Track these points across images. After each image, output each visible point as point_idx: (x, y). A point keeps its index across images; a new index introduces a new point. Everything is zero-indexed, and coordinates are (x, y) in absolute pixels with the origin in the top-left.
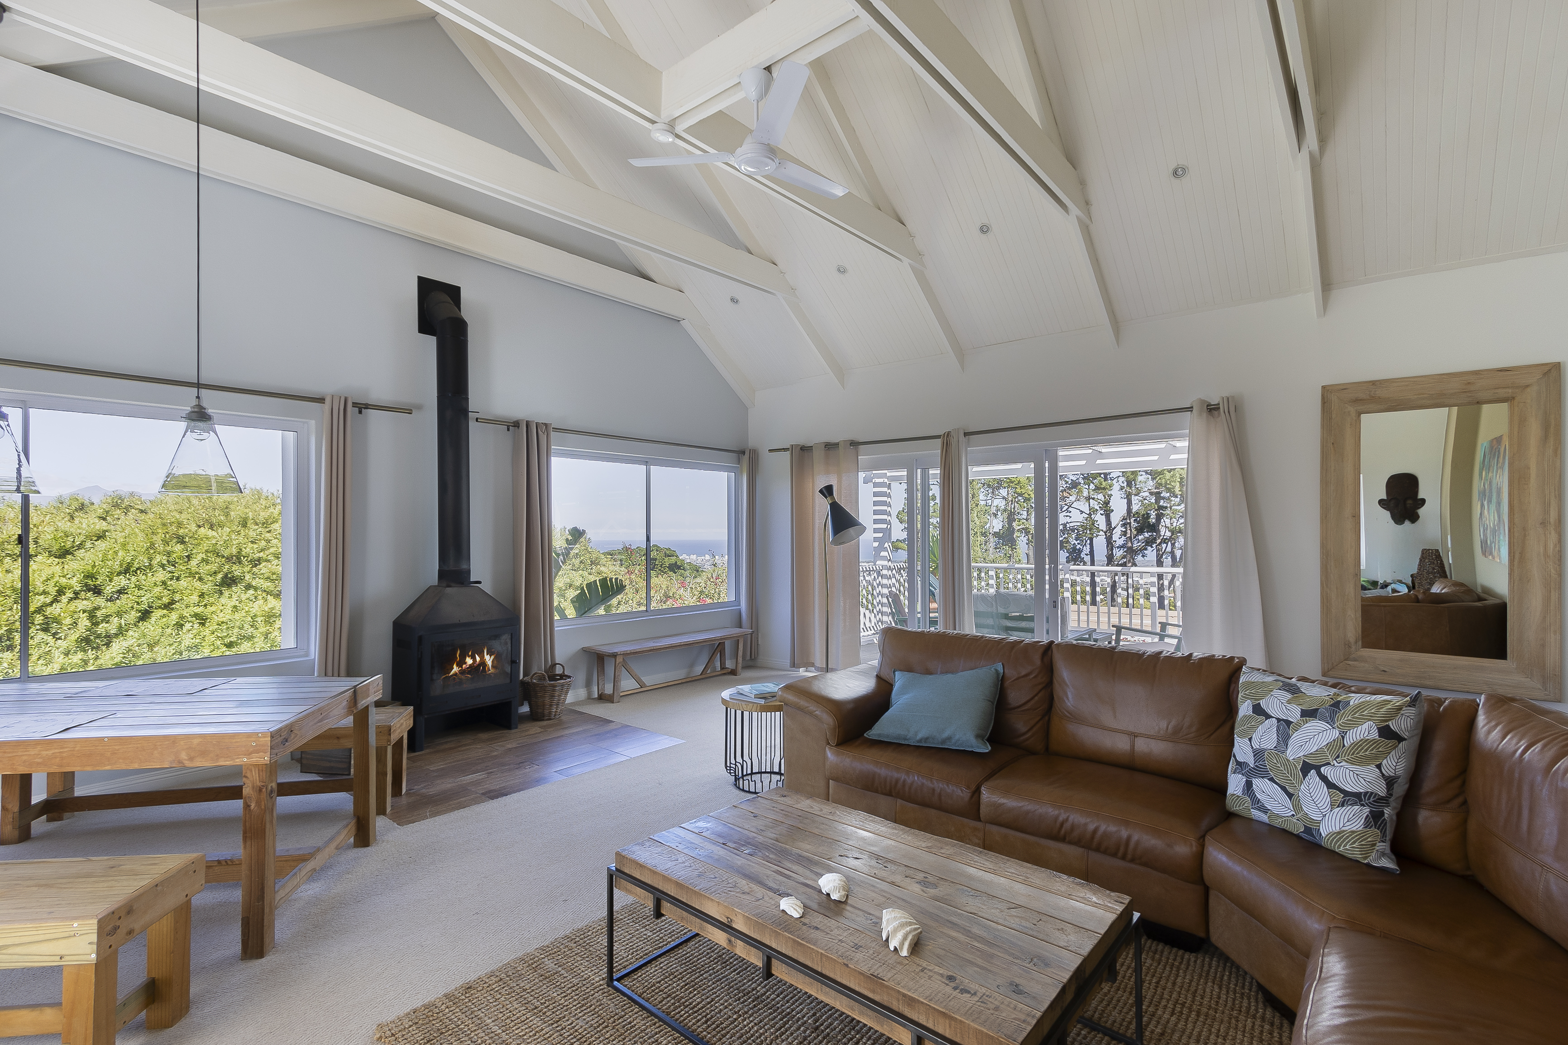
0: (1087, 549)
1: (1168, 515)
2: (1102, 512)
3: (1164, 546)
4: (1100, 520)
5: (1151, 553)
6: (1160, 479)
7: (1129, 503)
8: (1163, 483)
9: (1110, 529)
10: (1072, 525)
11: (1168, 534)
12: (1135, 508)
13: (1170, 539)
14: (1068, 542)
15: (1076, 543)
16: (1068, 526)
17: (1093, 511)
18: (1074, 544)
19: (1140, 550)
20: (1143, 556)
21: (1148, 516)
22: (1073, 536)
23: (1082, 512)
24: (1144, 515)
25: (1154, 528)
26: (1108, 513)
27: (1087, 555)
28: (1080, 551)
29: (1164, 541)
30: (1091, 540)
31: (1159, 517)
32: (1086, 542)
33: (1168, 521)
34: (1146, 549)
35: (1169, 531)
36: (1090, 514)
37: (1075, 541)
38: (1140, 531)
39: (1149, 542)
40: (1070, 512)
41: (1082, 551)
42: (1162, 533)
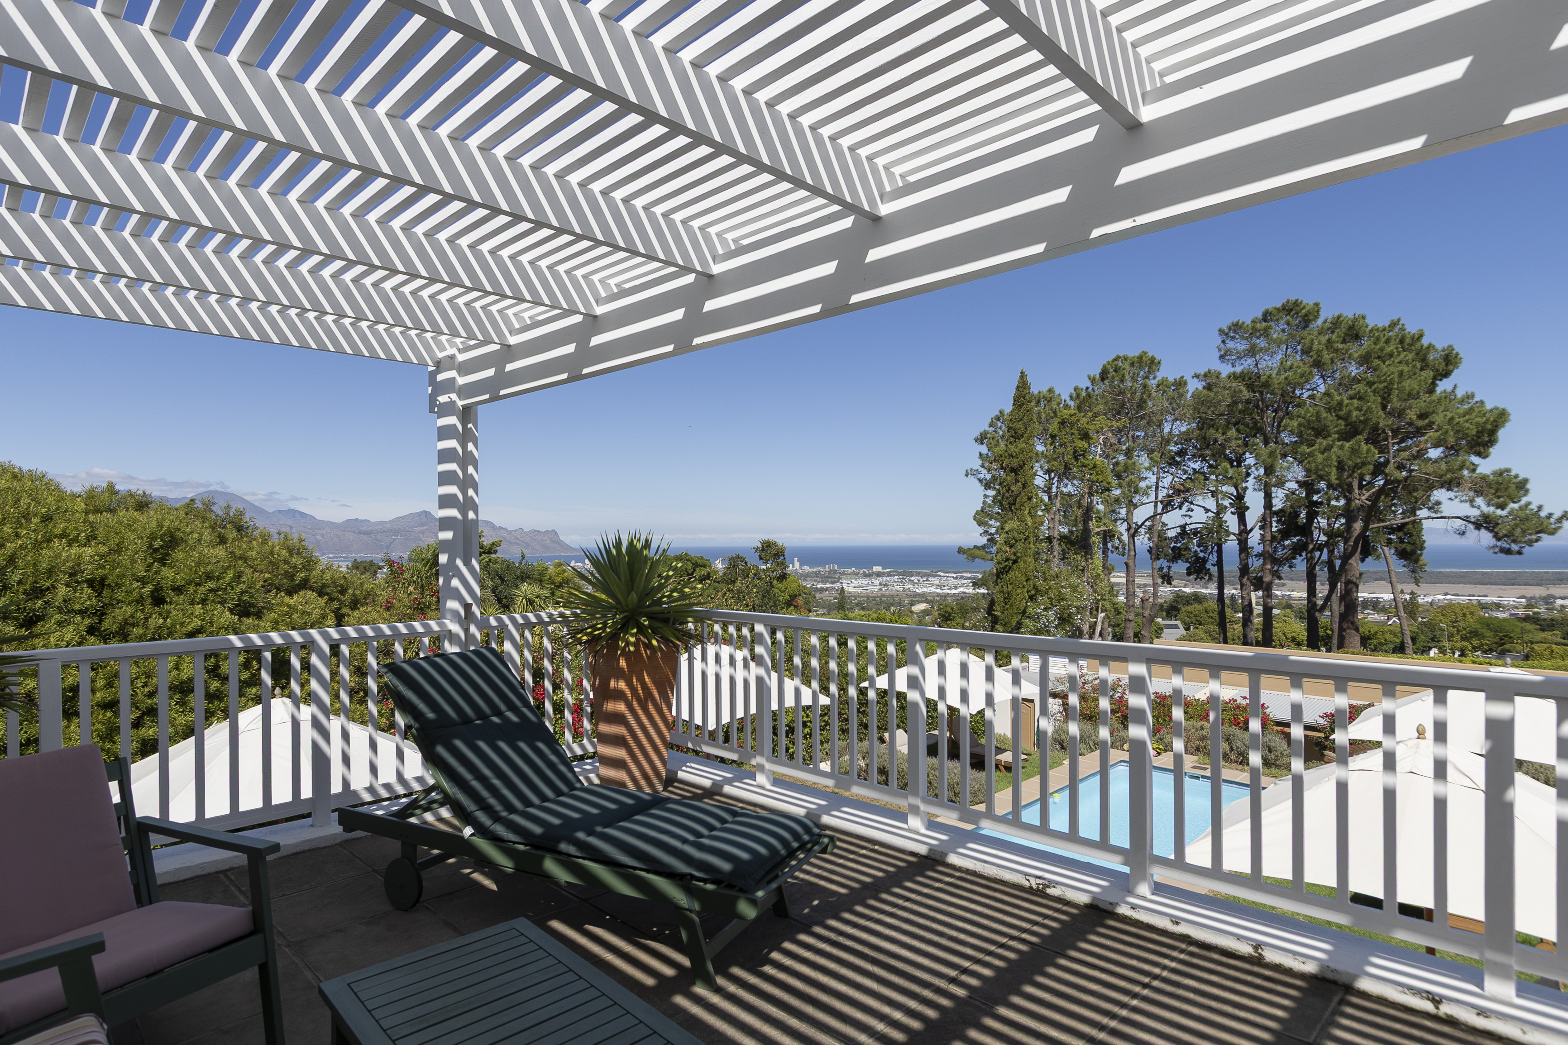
0: (1213, 558)
1: (1325, 513)
2: (1233, 510)
3: (1317, 554)
4: (1231, 521)
5: (1301, 564)
6: (1309, 462)
7: (1268, 497)
8: (1313, 468)
9: (1244, 534)
10: (1192, 526)
11: (1323, 538)
12: (1278, 504)
13: (1327, 544)
14: (1187, 549)
15: (1198, 550)
16: (1188, 528)
17: (1221, 509)
18: (1196, 551)
19: (1287, 559)
20: (1290, 567)
21: (1297, 515)
22: (1195, 541)
23: (1207, 510)
24: (1290, 513)
25: (1305, 530)
26: (1241, 512)
27: (1214, 565)
28: (1205, 561)
29: (1320, 548)
30: (1220, 546)
31: (1312, 516)
32: (1213, 548)
33: (1323, 522)
34: (1294, 558)
35: (1324, 534)
36: (1218, 514)
37: (1196, 548)
38: (1285, 534)
39: (1297, 550)
40: (1192, 510)
41: (1207, 561)
42: (1315, 536)
